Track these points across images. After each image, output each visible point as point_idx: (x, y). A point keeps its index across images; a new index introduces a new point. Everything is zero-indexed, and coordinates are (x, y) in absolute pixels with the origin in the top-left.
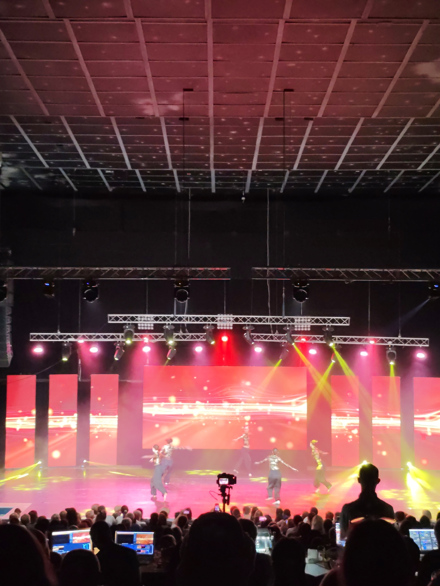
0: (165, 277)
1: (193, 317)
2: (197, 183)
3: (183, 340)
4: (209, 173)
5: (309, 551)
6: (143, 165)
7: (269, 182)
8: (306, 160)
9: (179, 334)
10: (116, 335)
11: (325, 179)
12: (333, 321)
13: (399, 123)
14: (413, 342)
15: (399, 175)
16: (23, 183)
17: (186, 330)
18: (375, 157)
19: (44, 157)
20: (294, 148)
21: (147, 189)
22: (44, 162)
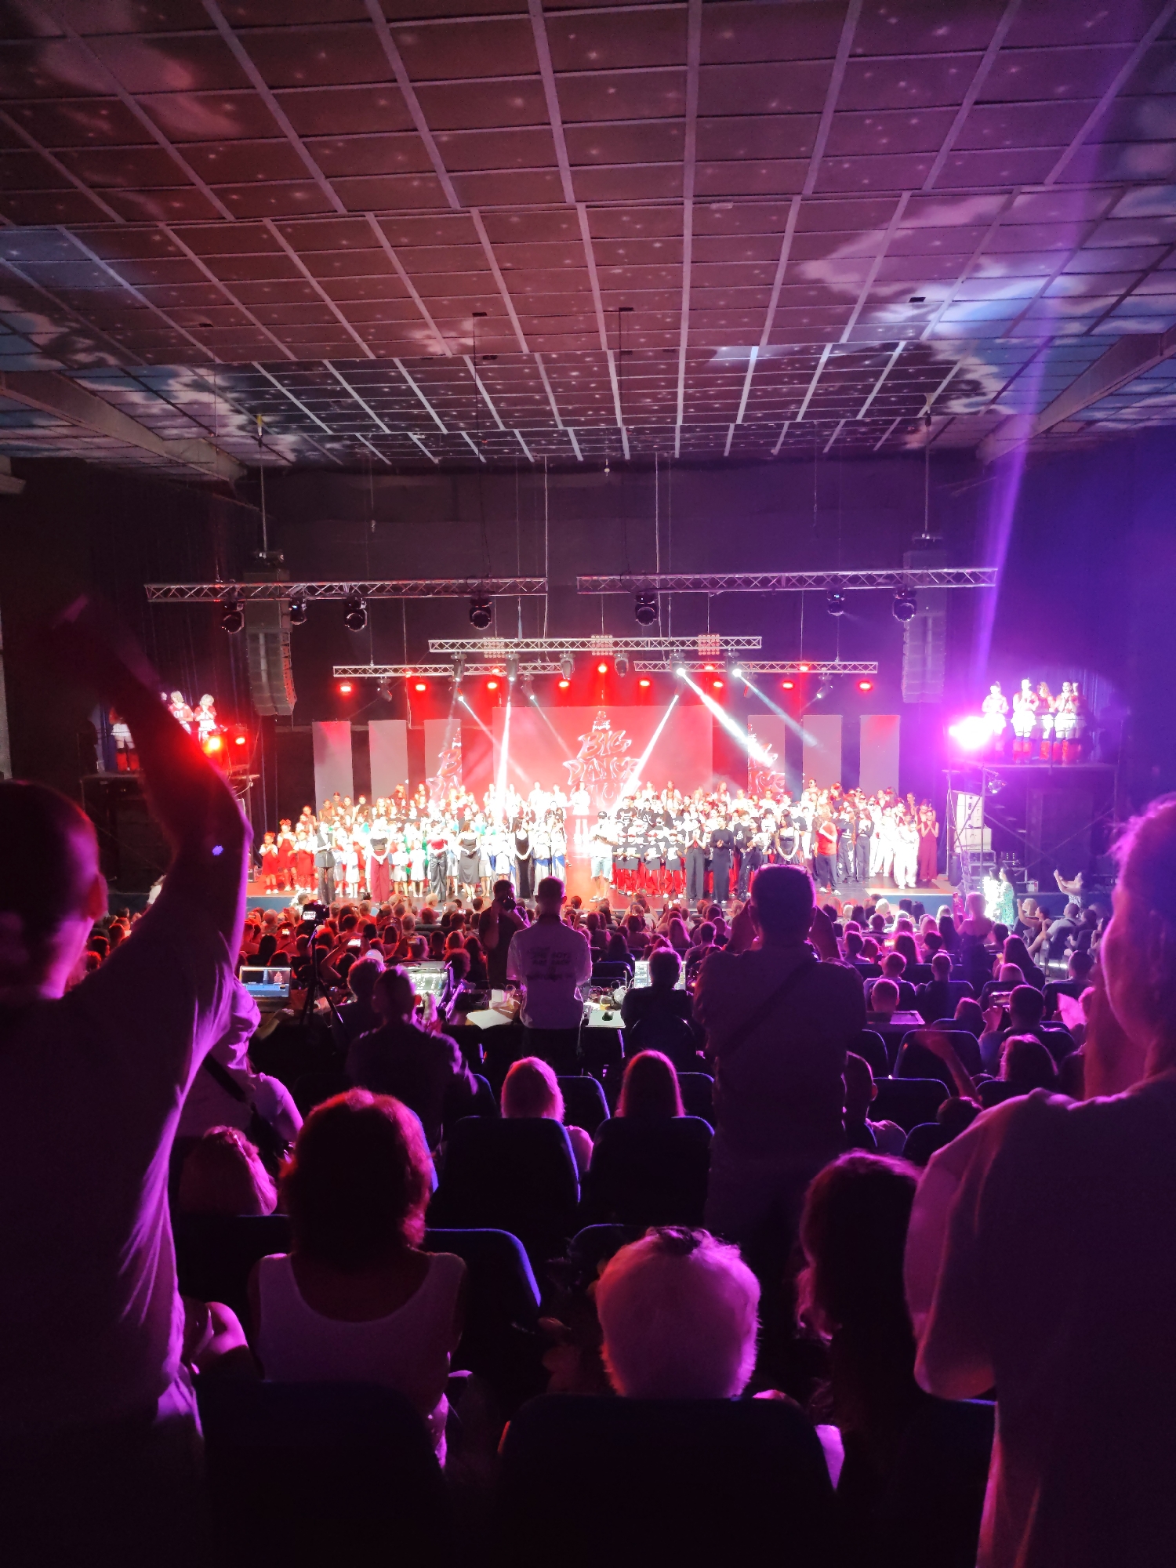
0: (454, 592)
4: (566, 434)
7: (655, 443)
8: (694, 410)
12: (738, 643)
13: (811, 352)
14: (855, 667)
17: (538, 659)
19: (323, 420)
20: (669, 393)
21: (485, 458)
22: (323, 426)
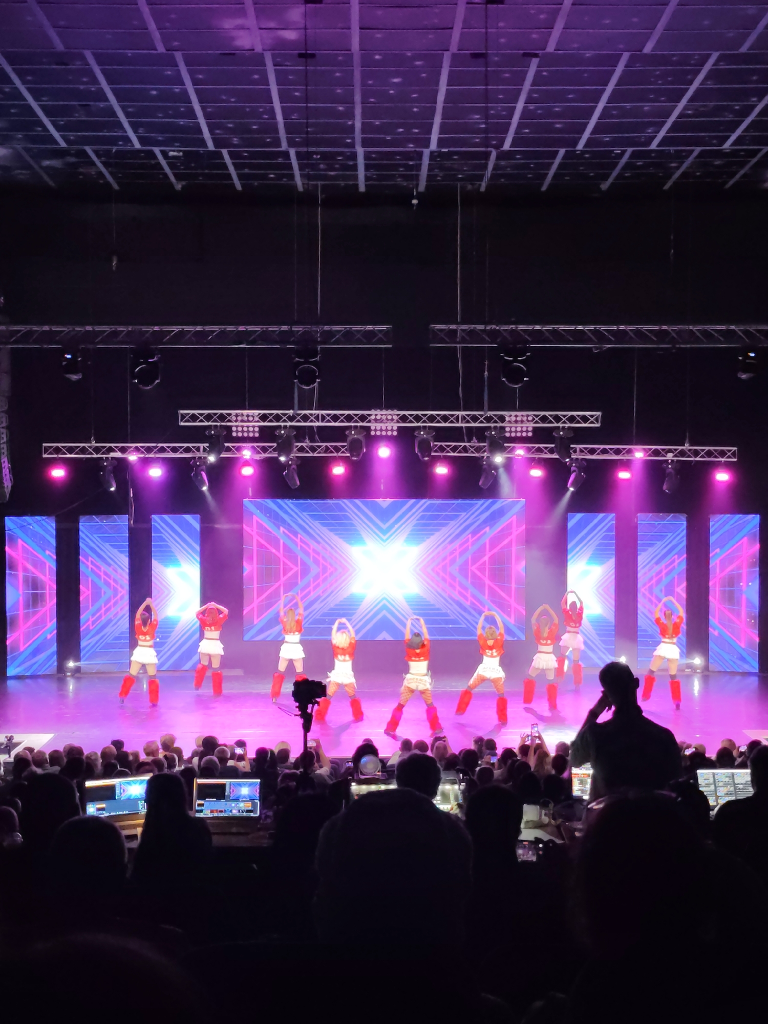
0: (277, 343)
1: (328, 415)
2: (332, 173)
3: (311, 455)
4: (354, 156)
5: (526, 807)
6: (235, 141)
7: (460, 171)
8: (527, 131)
9: (304, 445)
10: (194, 447)
11: (561, 166)
12: (572, 419)
13: (692, 62)
14: (709, 454)
15: (691, 159)
16: (21, 174)
17: (317, 436)
18: (650, 124)
19: (58, 128)
20: (504, 109)
21: (243, 185)
22: (56, 135)
